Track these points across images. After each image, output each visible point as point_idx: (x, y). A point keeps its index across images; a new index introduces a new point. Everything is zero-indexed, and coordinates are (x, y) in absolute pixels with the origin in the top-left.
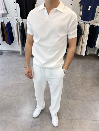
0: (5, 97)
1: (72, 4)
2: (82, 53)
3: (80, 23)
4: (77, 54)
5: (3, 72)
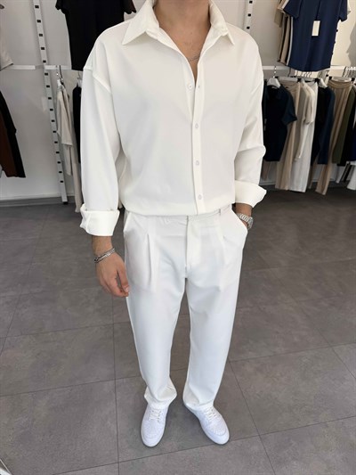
2: (295, 183)
4: (277, 187)
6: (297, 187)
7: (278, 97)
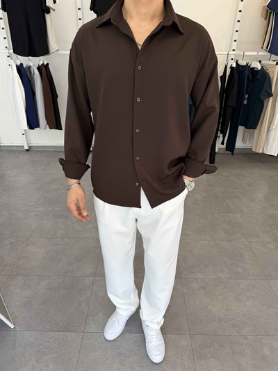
0: (92, 278)
1: (240, 11)
2: (269, 148)
3: (263, 62)
4: (253, 150)
5: (60, 209)
6: (271, 151)
7: (259, 77)
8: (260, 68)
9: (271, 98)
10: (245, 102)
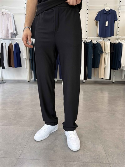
7: (96, 46)
8: (96, 42)
9: (103, 54)
10: (93, 57)
